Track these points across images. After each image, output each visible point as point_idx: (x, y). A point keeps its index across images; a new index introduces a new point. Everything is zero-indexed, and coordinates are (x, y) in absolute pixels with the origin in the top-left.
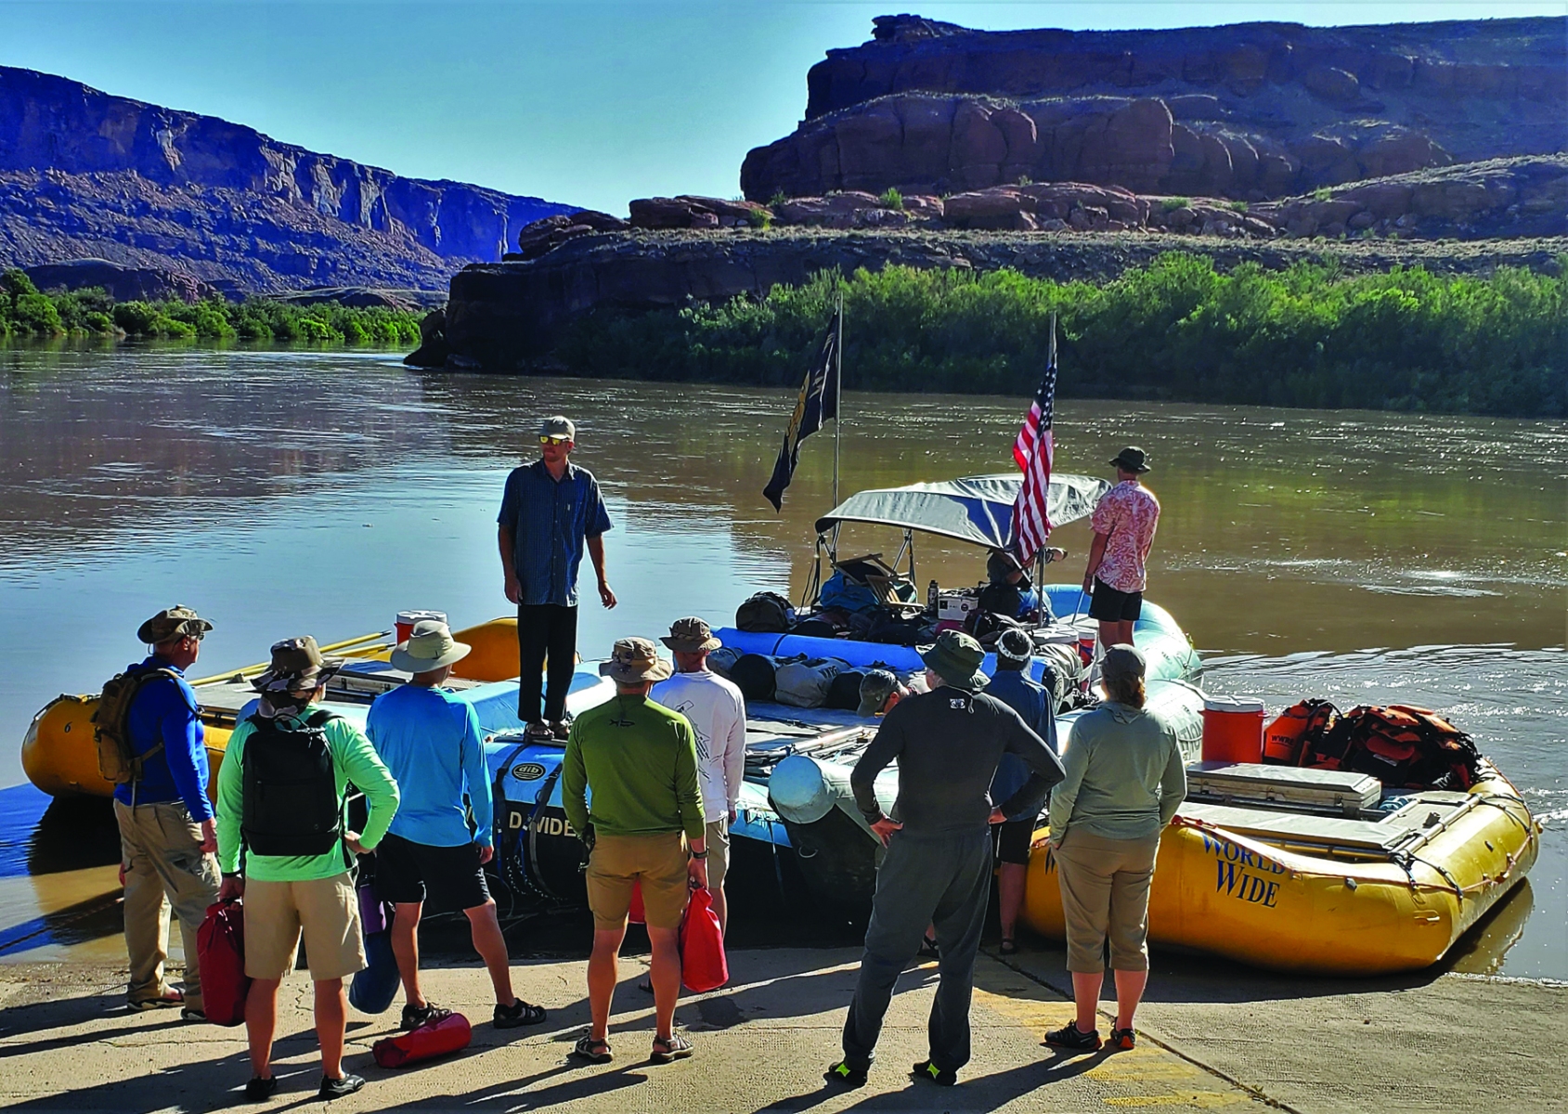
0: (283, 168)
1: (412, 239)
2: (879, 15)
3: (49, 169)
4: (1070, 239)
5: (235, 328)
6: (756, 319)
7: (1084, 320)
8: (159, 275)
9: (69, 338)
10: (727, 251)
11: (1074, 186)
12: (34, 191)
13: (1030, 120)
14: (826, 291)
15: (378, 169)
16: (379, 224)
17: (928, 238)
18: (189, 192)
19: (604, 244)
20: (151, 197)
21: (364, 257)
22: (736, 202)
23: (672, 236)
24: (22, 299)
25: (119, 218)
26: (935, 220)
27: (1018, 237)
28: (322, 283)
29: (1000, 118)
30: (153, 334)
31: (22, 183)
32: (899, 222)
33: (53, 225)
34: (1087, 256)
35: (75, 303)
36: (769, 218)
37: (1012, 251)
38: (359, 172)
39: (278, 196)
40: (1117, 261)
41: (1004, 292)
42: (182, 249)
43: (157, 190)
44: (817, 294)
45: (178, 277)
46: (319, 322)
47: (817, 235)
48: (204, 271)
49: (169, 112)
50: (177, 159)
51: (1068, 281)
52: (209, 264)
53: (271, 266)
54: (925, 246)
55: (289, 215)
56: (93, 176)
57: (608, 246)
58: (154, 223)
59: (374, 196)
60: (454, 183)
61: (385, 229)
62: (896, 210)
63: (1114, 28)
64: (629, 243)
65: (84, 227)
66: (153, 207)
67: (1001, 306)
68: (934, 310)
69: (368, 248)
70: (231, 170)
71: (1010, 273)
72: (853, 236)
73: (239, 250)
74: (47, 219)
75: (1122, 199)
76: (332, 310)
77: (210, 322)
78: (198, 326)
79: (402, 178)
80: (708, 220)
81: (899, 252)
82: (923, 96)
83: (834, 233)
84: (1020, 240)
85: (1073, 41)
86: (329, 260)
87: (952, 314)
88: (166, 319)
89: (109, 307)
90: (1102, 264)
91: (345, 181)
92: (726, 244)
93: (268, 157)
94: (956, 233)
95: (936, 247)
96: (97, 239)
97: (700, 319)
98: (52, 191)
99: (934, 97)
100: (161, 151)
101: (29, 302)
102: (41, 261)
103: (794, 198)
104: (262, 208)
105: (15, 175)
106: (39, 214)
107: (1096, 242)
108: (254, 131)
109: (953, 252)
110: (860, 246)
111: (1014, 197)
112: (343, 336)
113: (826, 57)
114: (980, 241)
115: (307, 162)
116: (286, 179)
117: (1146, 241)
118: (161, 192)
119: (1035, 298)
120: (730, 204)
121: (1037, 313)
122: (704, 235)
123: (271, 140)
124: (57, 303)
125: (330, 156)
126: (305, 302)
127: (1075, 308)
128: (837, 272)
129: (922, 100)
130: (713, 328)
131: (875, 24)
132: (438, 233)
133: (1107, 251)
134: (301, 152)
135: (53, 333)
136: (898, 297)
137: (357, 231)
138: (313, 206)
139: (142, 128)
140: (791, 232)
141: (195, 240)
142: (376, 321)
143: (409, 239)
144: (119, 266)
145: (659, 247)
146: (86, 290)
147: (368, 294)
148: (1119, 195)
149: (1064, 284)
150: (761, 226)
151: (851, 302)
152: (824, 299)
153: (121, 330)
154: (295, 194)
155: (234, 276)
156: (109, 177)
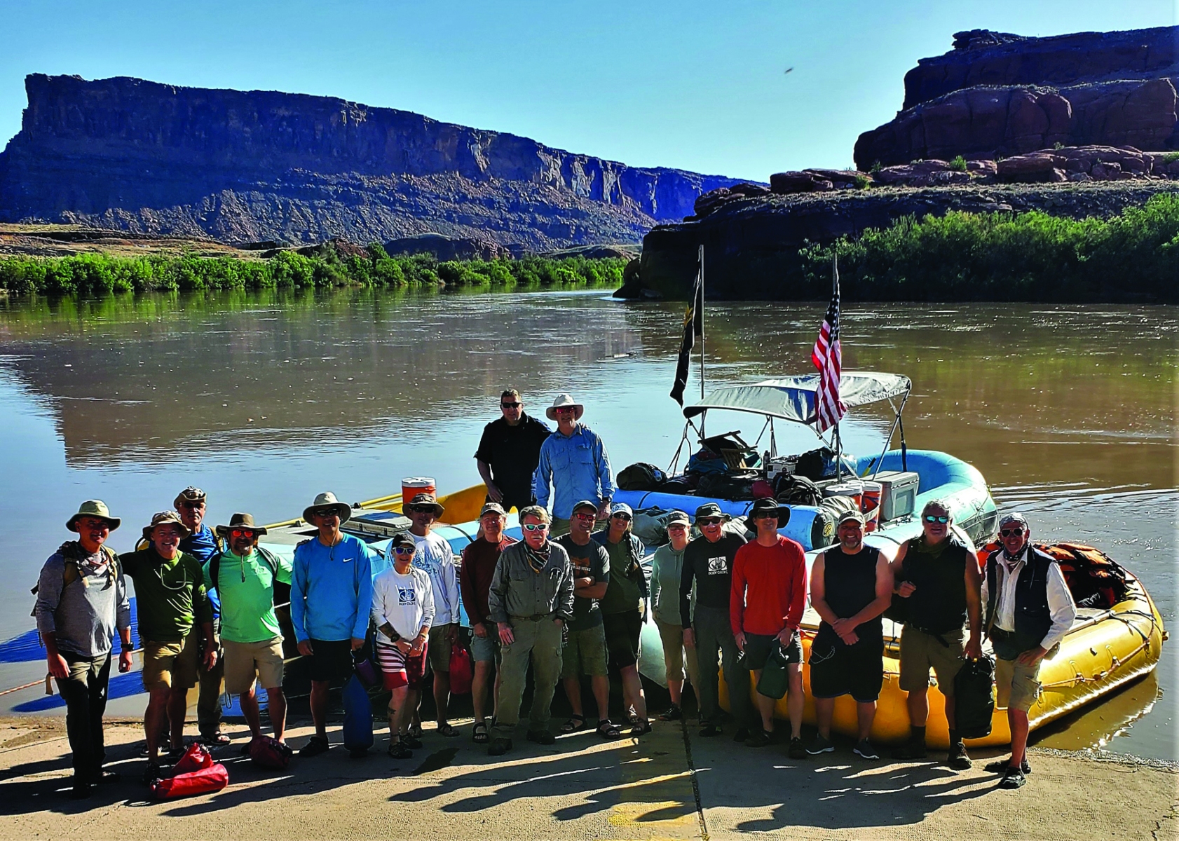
0: (552, 165)
1: (637, 209)
2: (958, 32)
3: (403, 174)
4: (1088, 187)
5: (515, 277)
6: (853, 254)
7: (1092, 246)
8: (473, 242)
9: (409, 287)
10: (834, 207)
11: (1095, 148)
12: (394, 189)
13: (1067, 101)
14: (903, 232)
15: (615, 162)
16: (616, 200)
17: (981, 190)
18: (492, 185)
19: (748, 206)
20: (468, 190)
21: (606, 224)
22: (846, 171)
23: (796, 198)
24: (379, 262)
25: (448, 205)
26: (991, 177)
27: (1049, 187)
28: (578, 243)
29: (1044, 102)
30: (462, 283)
31: (386, 184)
32: (964, 180)
33: (406, 212)
34: (1100, 199)
35: (413, 264)
36: (869, 181)
37: (1043, 198)
38: (603, 165)
39: (550, 185)
40: (1123, 202)
41: (1033, 228)
42: (488, 224)
43: (471, 185)
44: (897, 234)
45: (485, 243)
46: (570, 270)
47: (900, 192)
48: (502, 238)
49: (479, 131)
50: (484, 163)
51: (1085, 218)
52: (505, 234)
53: (545, 232)
54: (979, 196)
55: (556, 197)
56: (431, 177)
57: (751, 208)
58: (470, 207)
59: (612, 181)
60: (666, 169)
61: (620, 203)
62: (961, 171)
63: (1134, 28)
64: (766, 204)
65: (426, 212)
66: (469, 196)
67: (1031, 238)
68: (982, 242)
69: (608, 217)
70: (519, 169)
71: (1038, 214)
72: (925, 192)
73: (524, 223)
74: (403, 207)
75: (1132, 155)
76: (579, 261)
77: (499, 273)
78: (491, 277)
79: (631, 167)
80: (825, 185)
81: (959, 201)
82: (987, 88)
83: (913, 190)
84: (1050, 190)
85: (1102, 40)
86: (583, 227)
87: (994, 245)
88: (470, 272)
89: (434, 266)
90: (1113, 204)
91: (593, 172)
92: (833, 202)
93: (543, 158)
94: (1002, 186)
95: (986, 197)
96: (433, 220)
97: (813, 256)
98: (405, 189)
99: (995, 89)
100: (474, 158)
101: (384, 264)
102: (399, 236)
103: (888, 166)
104: (538, 193)
105: (382, 179)
106: (397, 205)
107: (1108, 188)
108: (533, 141)
109: (999, 200)
110: (930, 199)
111: (1049, 158)
112: (585, 279)
113: (918, 65)
114: (1020, 191)
115: (568, 160)
116: (555, 172)
117: (1147, 186)
118: (474, 186)
119: (1056, 231)
120: (841, 173)
121: (1057, 242)
122: (818, 196)
123: (545, 147)
124: (401, 264)
125: (584, 155)
126: (562, 256)
127: (1086, 237)
128: (912, 218)
129: (985, 91)
130: (821, 261)
131: (955, 38)
132: (655, 205)
133: (1116, 194)
134: (564, 153)
135: (399, 284)
136: (954, 234)
137: (601, 206)
138: (572, 190)
139: (462, 143)
140: (882, 191)
141: (495, 218)
142: (607, 267)
143: (635, 209)
144: (448, 237)
145: (786, 206)
146: (420, 255)
147: (607, 249)
148: (1130, 152)
149: (1082, 220)
150: (863, 187)
151: (922, 239)
152: (902, 237)
153: (442, 281)
154: (560, 183)
155: (521, 241)
156: (441, 178)
